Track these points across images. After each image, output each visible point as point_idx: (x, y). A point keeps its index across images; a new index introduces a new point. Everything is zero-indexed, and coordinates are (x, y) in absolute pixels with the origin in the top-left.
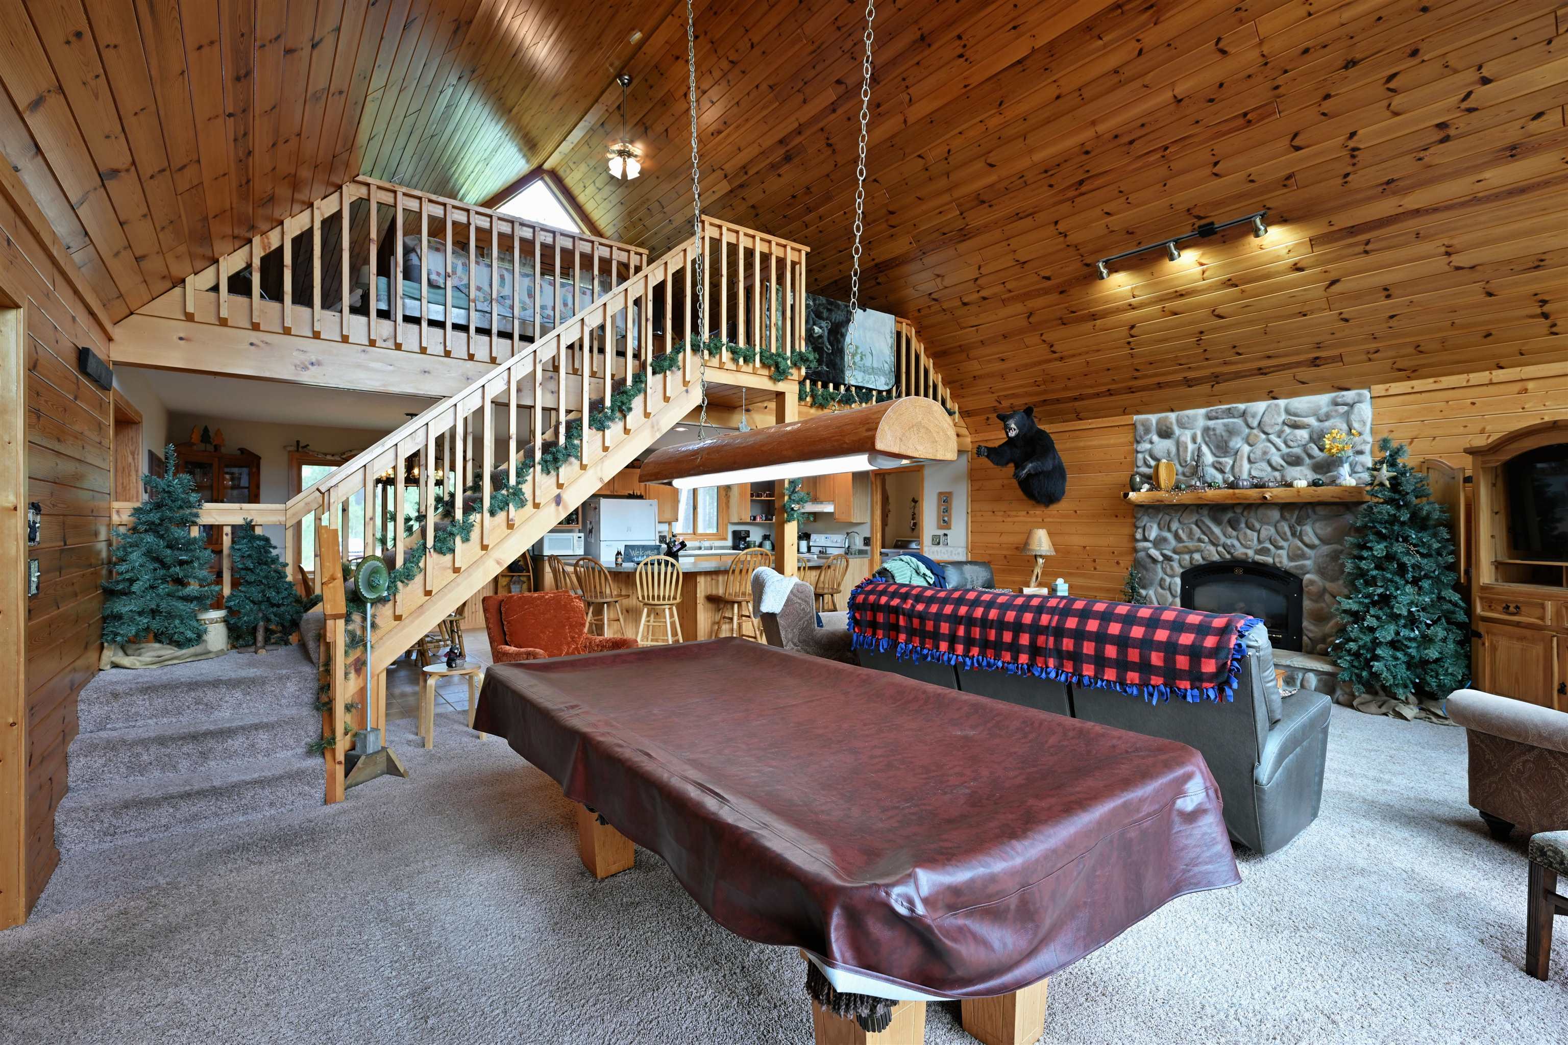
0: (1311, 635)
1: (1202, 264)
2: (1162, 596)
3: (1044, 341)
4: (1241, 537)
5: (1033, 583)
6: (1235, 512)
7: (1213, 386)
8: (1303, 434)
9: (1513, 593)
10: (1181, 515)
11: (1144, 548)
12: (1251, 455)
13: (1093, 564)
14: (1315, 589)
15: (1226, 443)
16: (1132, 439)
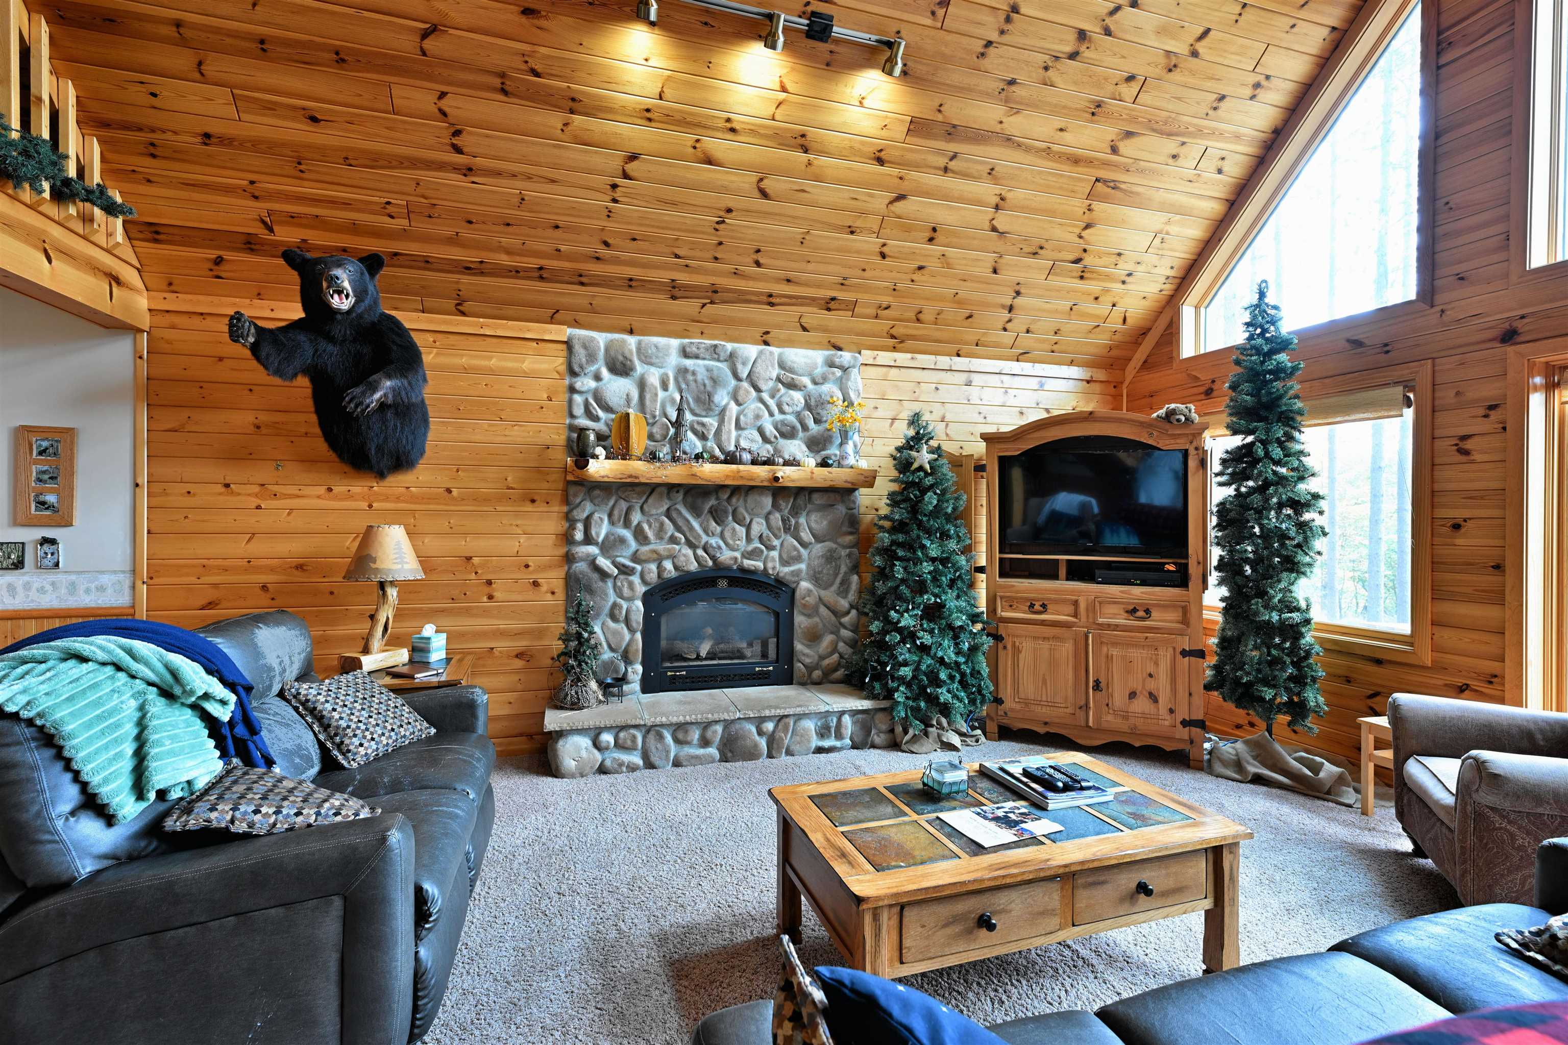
0: (807, 661)
1: (784, 89)
2: (616, 633)
3: (444, 114)
4: (727, 534)
5: (377, 642)
6: (717, 499)
7: (704, 305)
8: (798, 397)
9: (1038, 591)
10: (646, 501)
11: (588, 555)
12: (742, 417)
13: (487, 590)
14: (811, 600)
15: (710, 395)
16: (563, 368)
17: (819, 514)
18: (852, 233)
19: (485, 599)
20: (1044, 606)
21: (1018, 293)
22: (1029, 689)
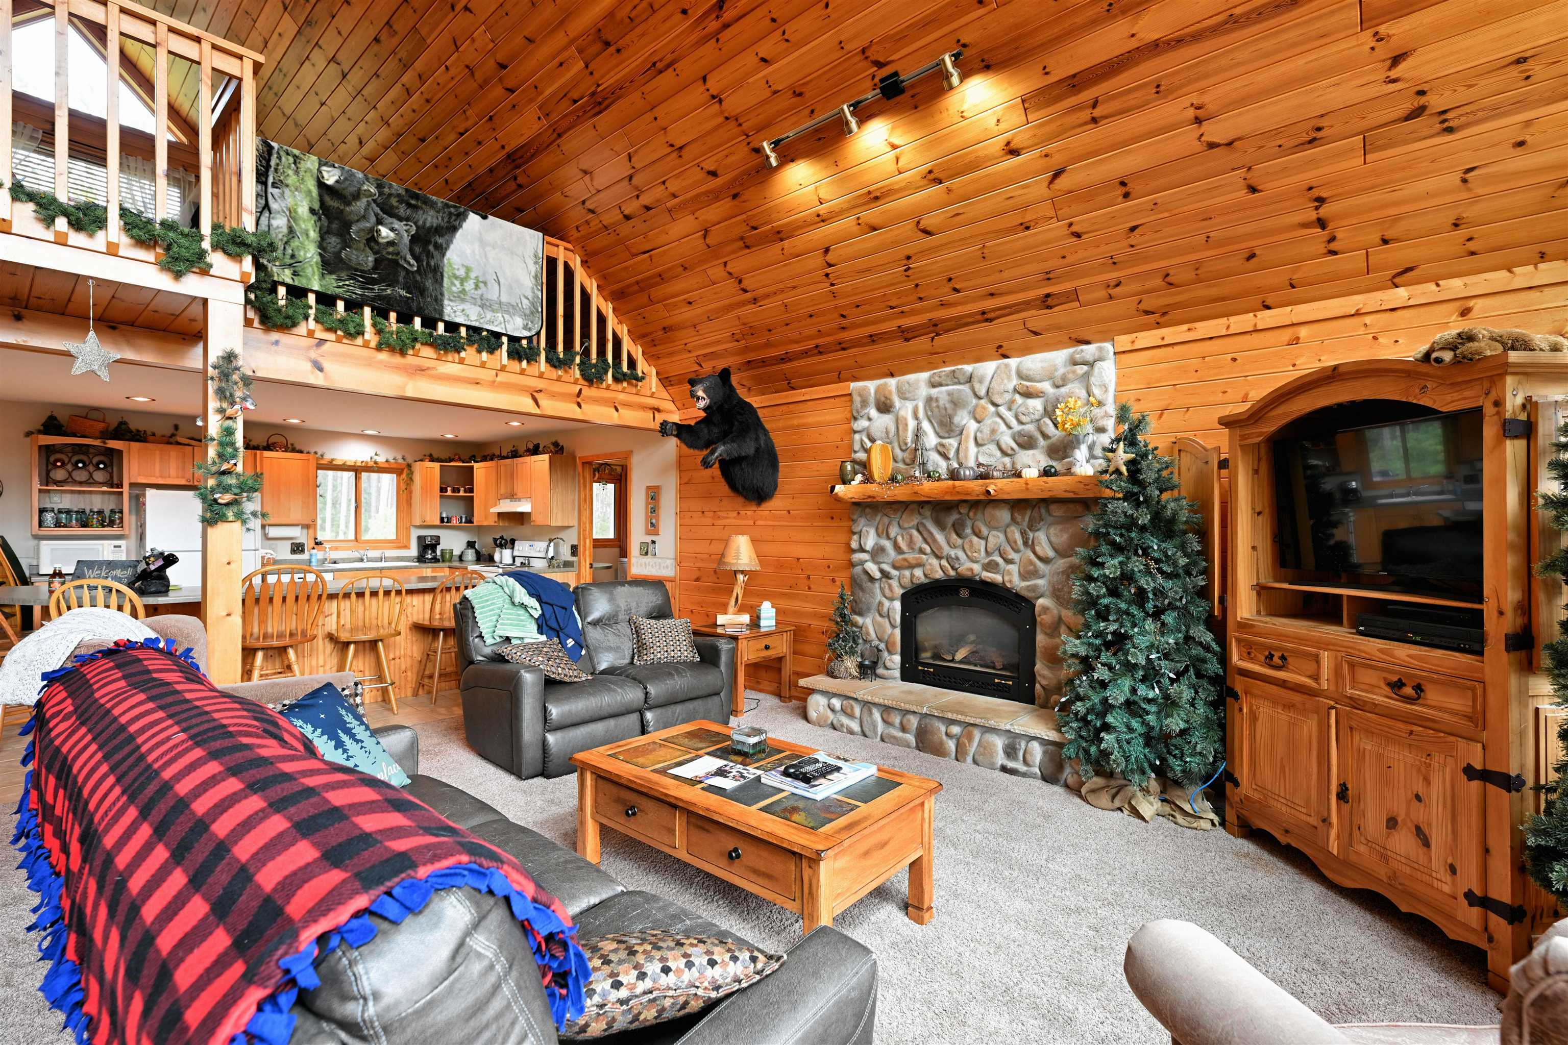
0: (1044, 682)
1: (894, 147)
2: (880, 625)
3: (730, 274)
4: (966, 547)
5: (732, 607)
6: (960, 513)
7: (933, 339)
8: (1036, 405)
9: (1280, 635)
10: (901, 517)
11: (860, 561)
12: (979, 434)
13: (807, 582)
14: (1051, 618)
15: (952, 417)
16: (849, 415)
18: (1027, 228)
19: (805, 589)
20: (1283, 659)
21: (1320, 200)
22: (1265, 773)
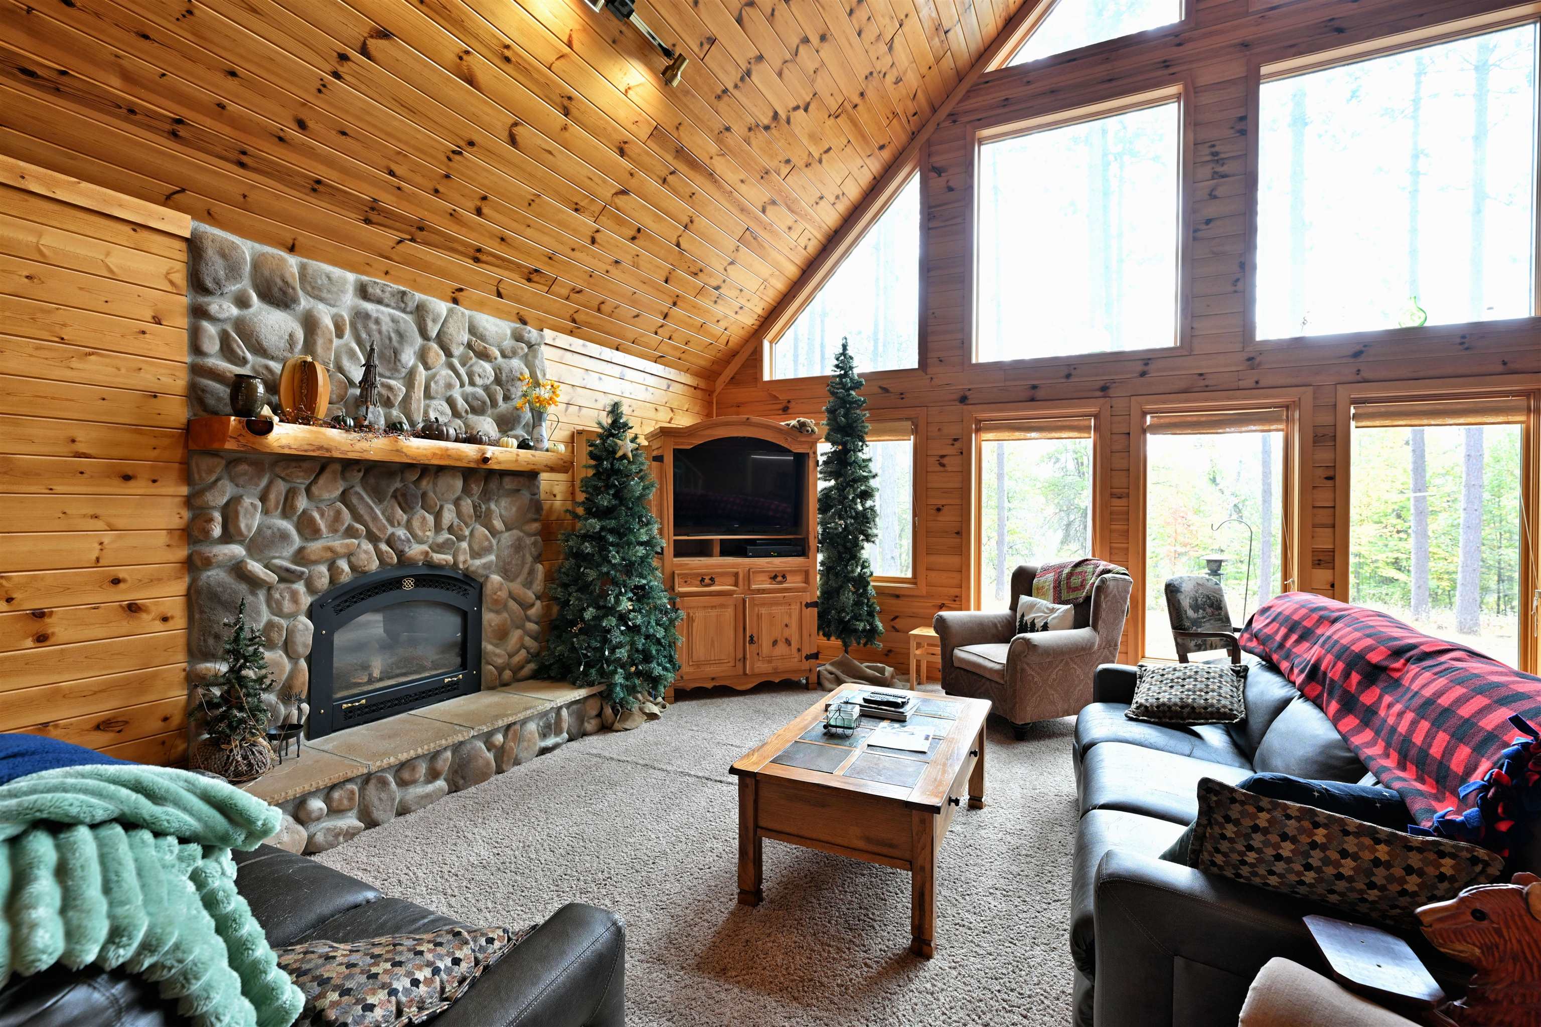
0: (500, 661)
1: (570, 45)
4: (416, 524)
7: (402, 240)
8: (488, 370)
9: (707, 567)
10: (315, 481)
11: (233, 557)
12: (432, 384)
13: (36, 627)
14: (503, 594)
15: (396, 353)
16: (180, 277)
17: (509, 500)
18: (576, 210)
19: (29, 643)
20: (712, 579)
21: (675, 304)
22: (700, 652)
